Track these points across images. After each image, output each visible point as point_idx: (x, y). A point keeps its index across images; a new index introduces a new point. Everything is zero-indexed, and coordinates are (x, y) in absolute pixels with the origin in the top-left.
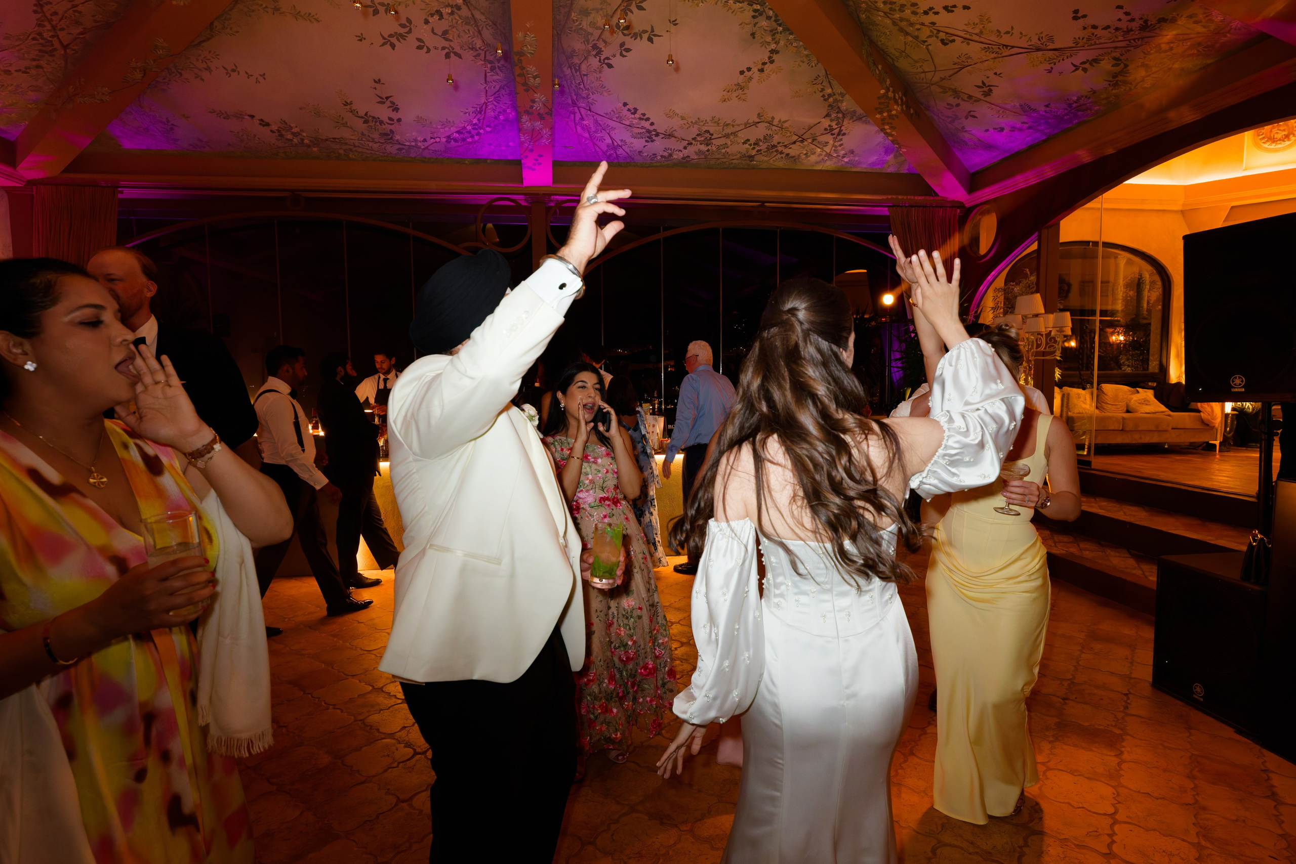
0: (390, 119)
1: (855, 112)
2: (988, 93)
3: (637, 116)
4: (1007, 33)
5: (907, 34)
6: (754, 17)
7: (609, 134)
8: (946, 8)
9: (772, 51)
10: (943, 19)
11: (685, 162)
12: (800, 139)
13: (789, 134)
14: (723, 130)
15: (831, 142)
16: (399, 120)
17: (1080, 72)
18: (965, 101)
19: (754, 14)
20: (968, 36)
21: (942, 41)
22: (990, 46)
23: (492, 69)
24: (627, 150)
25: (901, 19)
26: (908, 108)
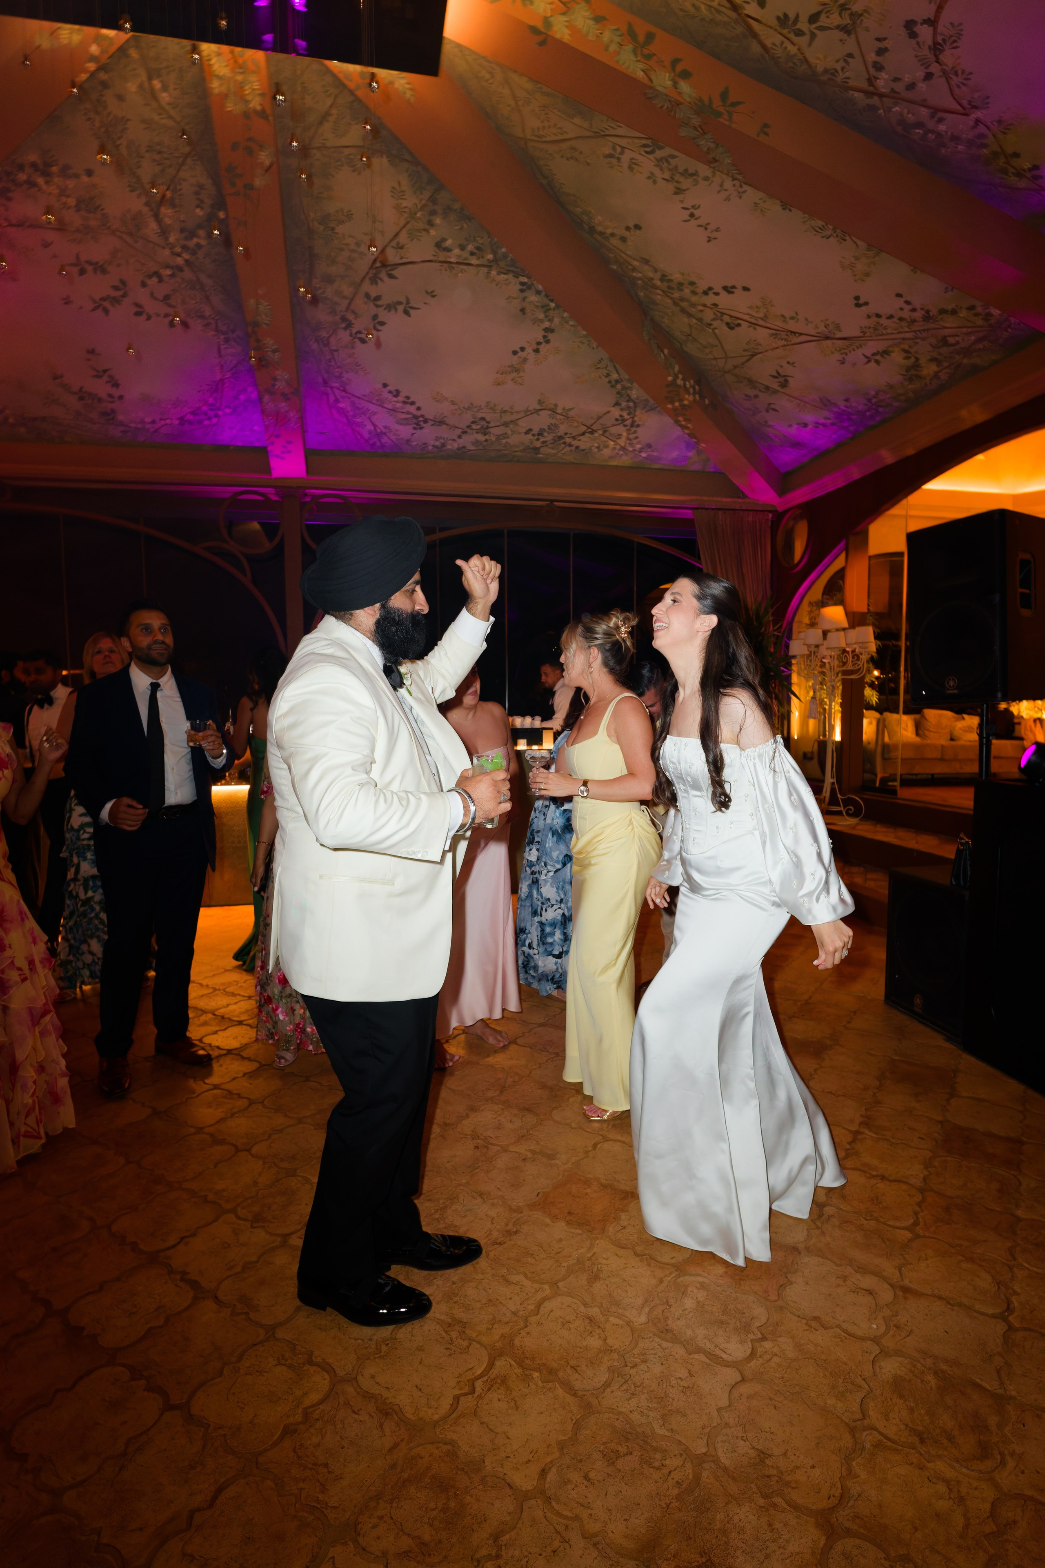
0: (110, 396)
1: (647, 401)
2: (784, 384)
3: (400, 398)
4: (792, 318)
5: (690, 315)
6: (522, 291)
7: (369, 418)
8: (725, 288)
9: (546, 330)
10: (724, 300)
11: (461, 454)
12: (589, 430)
13: (576, 424)
14: (501, 417)
15: (625, 434)
16: (121, 398)
17: (873, 364)
18: (763, 392)
19: (521, 287)
20: (752, 320)
21: (728, 324)
22: (778, 332)
23: (227, 340)
24: (393, 438)
25: (682, 299)
26: (702, 397)
